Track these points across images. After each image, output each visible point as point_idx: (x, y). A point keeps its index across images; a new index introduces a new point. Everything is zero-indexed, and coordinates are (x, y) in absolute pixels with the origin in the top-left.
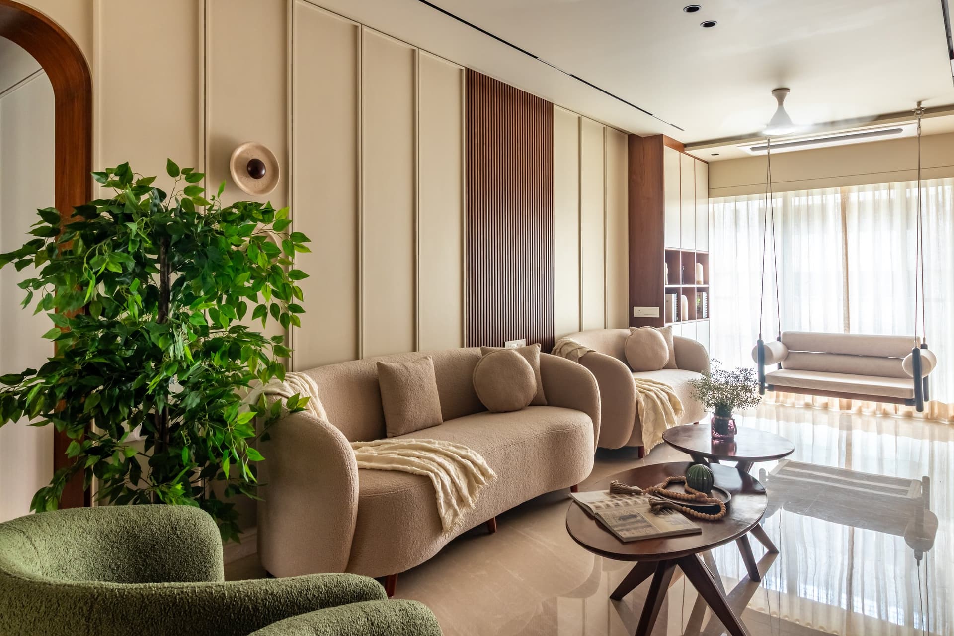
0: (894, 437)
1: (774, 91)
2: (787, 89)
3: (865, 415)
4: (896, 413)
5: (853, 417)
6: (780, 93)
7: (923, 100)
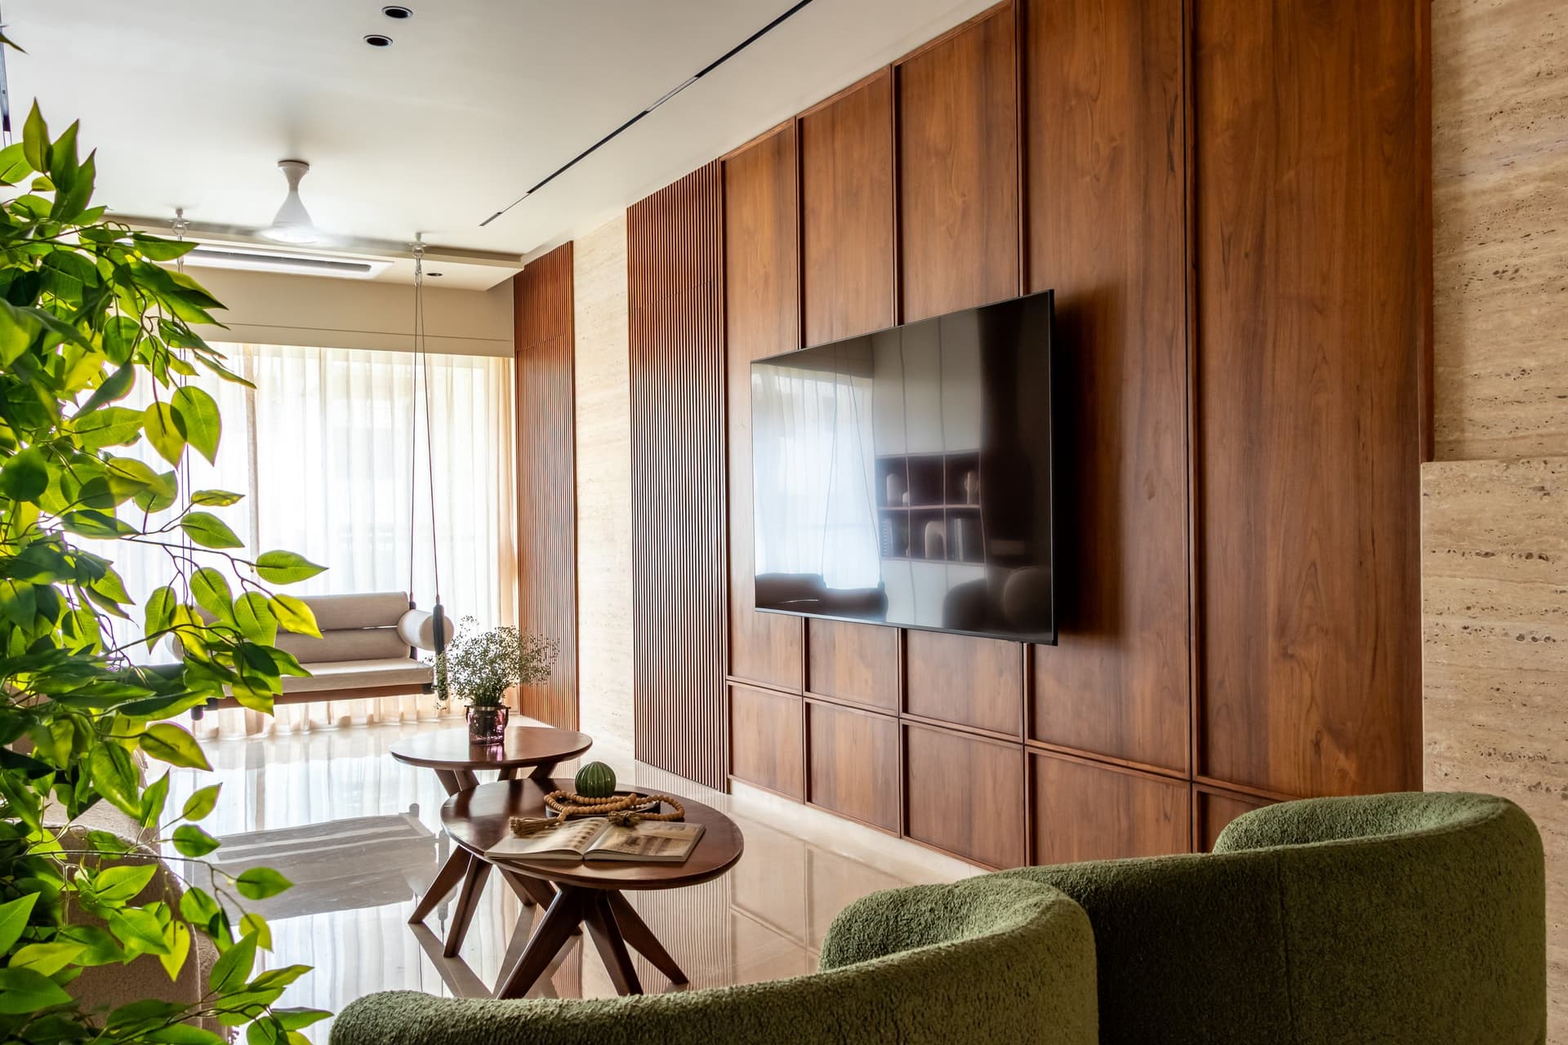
0: (327, 762)
1: (282, 162)
2: (305, 164)
3: (283, 737)
4: (330, 723)
5: (266, 744)
6: (296, 168)
7: (424, 232)
